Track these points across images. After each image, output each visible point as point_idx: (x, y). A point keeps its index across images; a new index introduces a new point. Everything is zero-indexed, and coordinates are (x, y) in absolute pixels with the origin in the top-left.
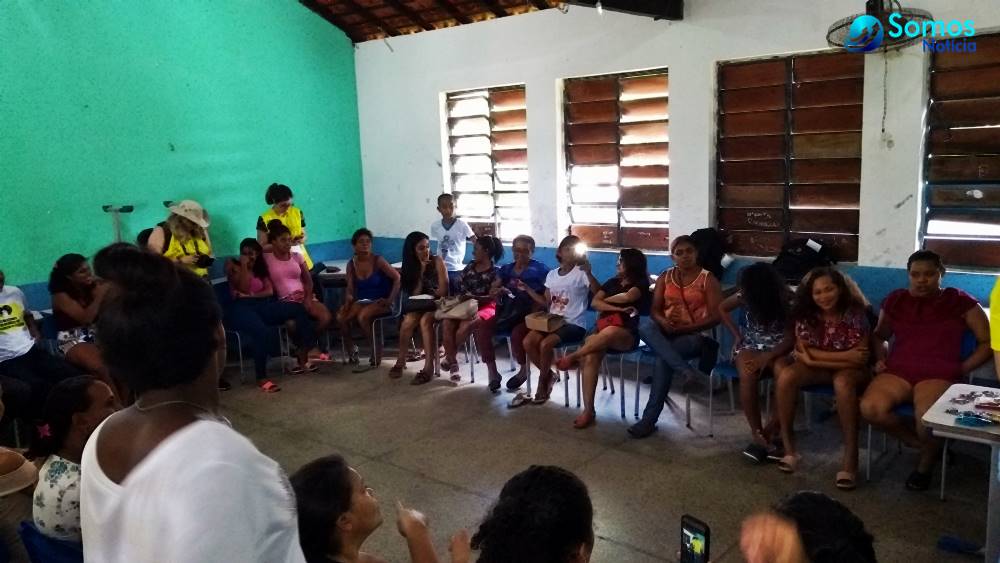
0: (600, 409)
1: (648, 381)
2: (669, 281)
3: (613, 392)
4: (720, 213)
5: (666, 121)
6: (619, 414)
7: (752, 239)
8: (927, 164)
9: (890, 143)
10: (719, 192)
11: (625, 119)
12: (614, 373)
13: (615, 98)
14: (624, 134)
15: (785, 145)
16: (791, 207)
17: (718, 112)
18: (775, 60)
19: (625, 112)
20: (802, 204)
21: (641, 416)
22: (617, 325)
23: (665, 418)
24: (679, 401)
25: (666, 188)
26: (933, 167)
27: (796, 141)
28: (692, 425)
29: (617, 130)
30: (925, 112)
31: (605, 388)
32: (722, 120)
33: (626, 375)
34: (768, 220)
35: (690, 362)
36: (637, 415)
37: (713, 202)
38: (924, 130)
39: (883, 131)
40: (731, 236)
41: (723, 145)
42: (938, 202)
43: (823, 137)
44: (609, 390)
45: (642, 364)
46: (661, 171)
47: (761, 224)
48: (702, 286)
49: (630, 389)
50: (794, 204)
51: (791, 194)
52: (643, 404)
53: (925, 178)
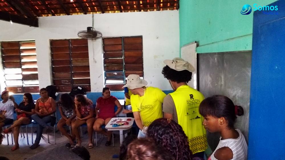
2: (40, 101)
3: (24, 137)
4: (54, 81)
5: (36, 55)
6: (27, 143)
7: (63, 88)
9: (96, 62)
10: (53, 75)
11: (22, 54)
12: (24, 132)
13: (18, 48)
14: (22, 59)
15: (70, 62)
16: (73, 79)
17: (51, 53)
18: (66, 40)
19: (22, 52)
20: (76, 77)
22: (24, 117)
23: (42, 142)
24: (45, 136)
25: (37, 74)
26: (106, 68)
27: (73, 61)
28: (50, 142)
29: (20, 58)
30: (103, 55)
31: (22, 137)
32: (52, 56)
33: (28, 131)
37: (52, 78)
38: (103, 59)
39: (94, 59)
40: (58, 87)
41: (53, 62)
42: (108, 76)
43: (79, 60)
45: (33, 127)
46: (35, 69)
47: (66, 83)
48: (50, 102)
49: (30, 136)
50: (74, 77)
51: (73, 75)
53: (104, 70)
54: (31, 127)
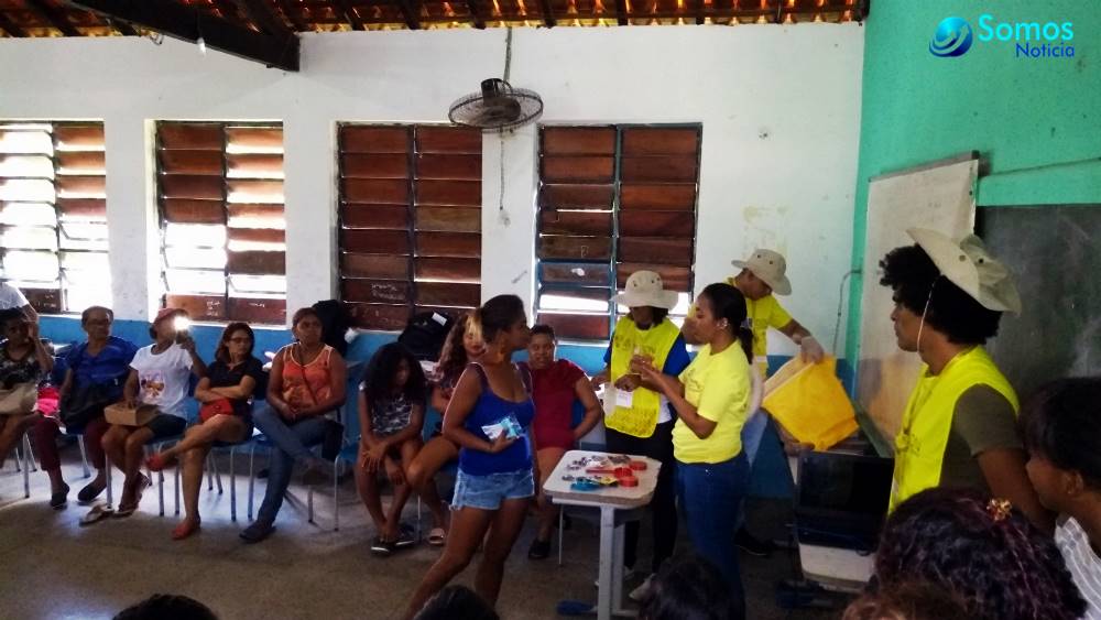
0: (206, 513)
1: (263, 474)
3: (221, 492)
4: (342, 286)
5: (282, 180)
6: (229, 516)
7: (377, 312)
8: (539, 242)
9: (506, 220)
10: (342, 263)
11: (232, 173)
12: (222, 469)
13: (219, 149)
14: (232, 190)
15: (409, 216)
16: (416, 280)
17: (339, 176)
18: (397, 127)
19: (233, 165)
20: (427, 276)
21: (255, 517)
22: (225, 413)
23: (284, 517)
24: (300, 494)
25: (282, 254)
26: (544, 246)
27: (420, 212)
28: (314, 520)
29: (223, 185)
30: (536, 193)
31: (211, 488)
32: (343, 185)
33: (238, 470)
34: (393, 292)
35: (313, 449)
36: (250, 516)
37: (335, 271)
38: (535, 210)
39: (501, 208)
40: (355, 310)
41: (344, 212)
42: (548, 278)
43: (445, 211)
44: (216, 490)
45: (256, 456)
46: (277, 235)
47: (386, 296)
48: (326, 364)
49: (242, 486)
50: (419, 275)
51: (417, 266)
52: (258, 503)
53: (537, 255)
54: (248, 456)
